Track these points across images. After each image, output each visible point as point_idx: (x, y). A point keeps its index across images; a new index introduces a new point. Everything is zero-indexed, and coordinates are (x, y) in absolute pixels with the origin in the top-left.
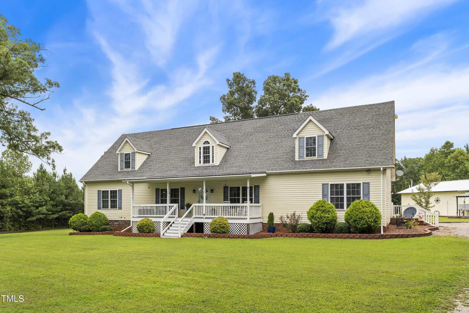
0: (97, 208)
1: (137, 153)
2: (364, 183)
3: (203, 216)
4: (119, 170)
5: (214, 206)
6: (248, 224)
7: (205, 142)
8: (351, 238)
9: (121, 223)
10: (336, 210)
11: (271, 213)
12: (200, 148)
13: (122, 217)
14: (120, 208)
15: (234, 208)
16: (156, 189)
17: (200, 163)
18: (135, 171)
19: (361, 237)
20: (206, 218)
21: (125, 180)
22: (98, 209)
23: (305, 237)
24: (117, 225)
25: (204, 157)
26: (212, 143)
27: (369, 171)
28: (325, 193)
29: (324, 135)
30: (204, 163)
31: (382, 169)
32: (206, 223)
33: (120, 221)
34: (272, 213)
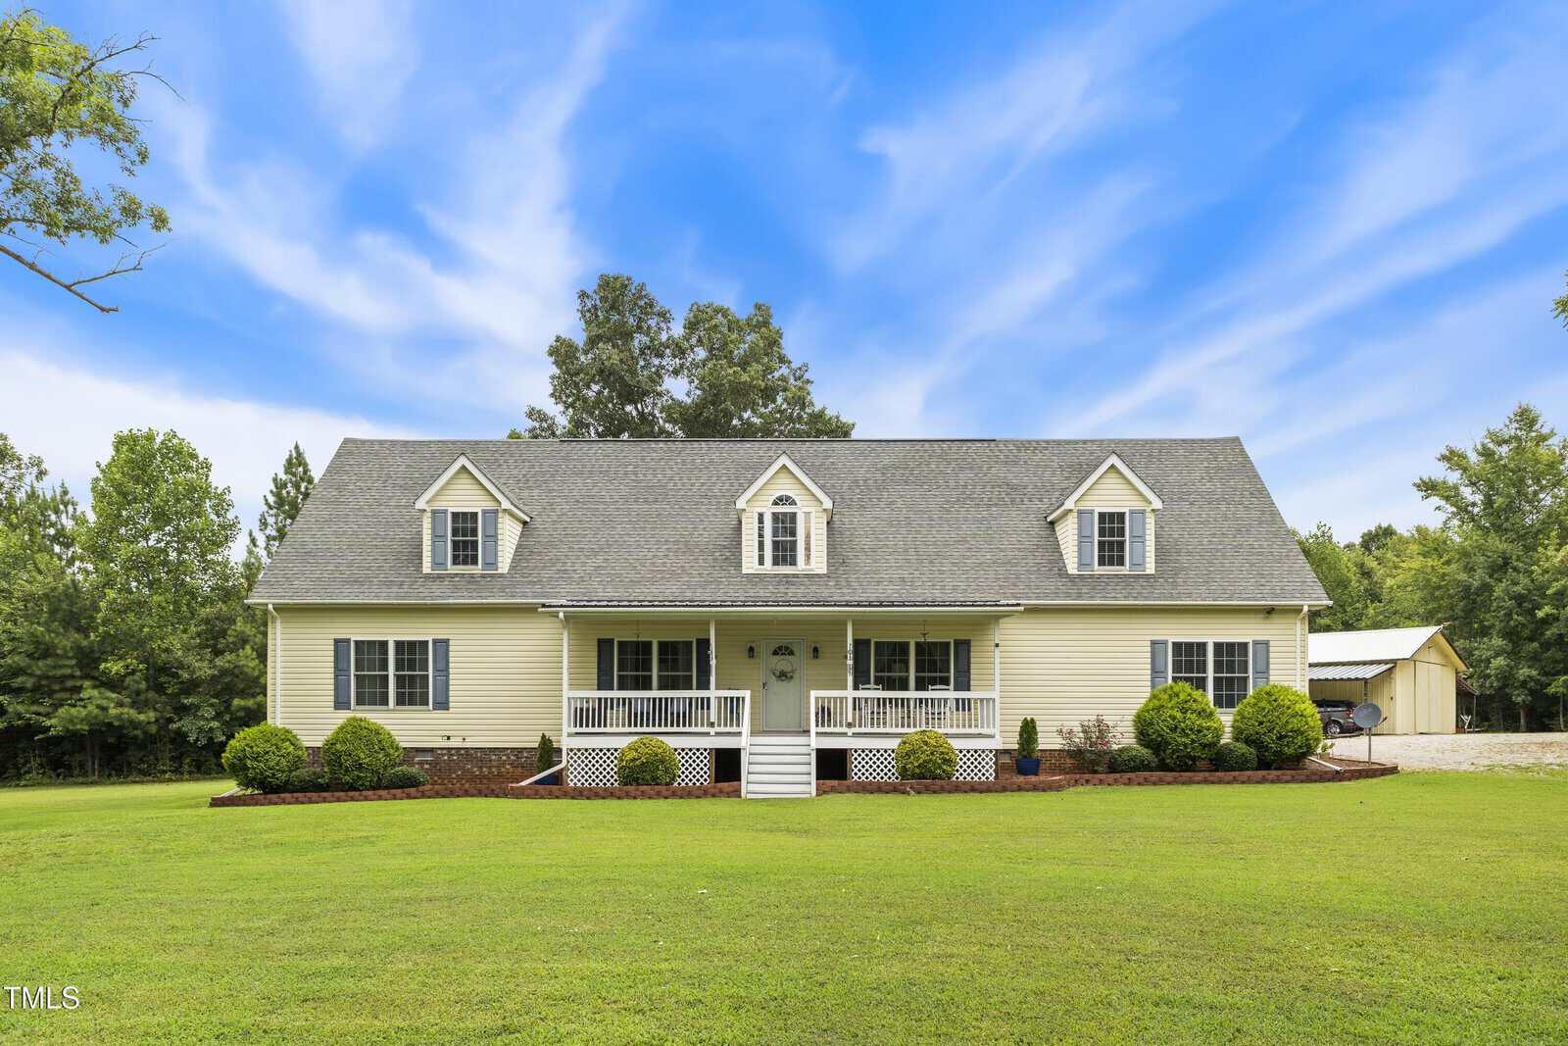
0: (332, 704)
1: (507, 516)
2: (1255, 643)
3: (844, 729)
4: (427, 568)
5: (829, 699)
6: (996, 750)
7: (780, 499)
8: (1273, 782)
9: (446, 758)
10: (1219, 710)
11: (1026, 719)
12: (761, 516)
13: (449, 738)
14: (443, 704)
15: (903, 705)
16: (601, 642)
17: (761, 562)
18: (501, 576)
19: (1296, 778)
20: (855, 735)
21: (550, 606)
22: (336, 709)
23: (1155, 784)
24: (427, 766)
25: (776, 545)
26: (805, 503)
27: (1270, 611)
28: (1160, 666)
29: (1149, 509)
30: (776, 562)
31: (1306, 609)
32: (856, 751)
33: (439, 752)
34: (1032, 720)
